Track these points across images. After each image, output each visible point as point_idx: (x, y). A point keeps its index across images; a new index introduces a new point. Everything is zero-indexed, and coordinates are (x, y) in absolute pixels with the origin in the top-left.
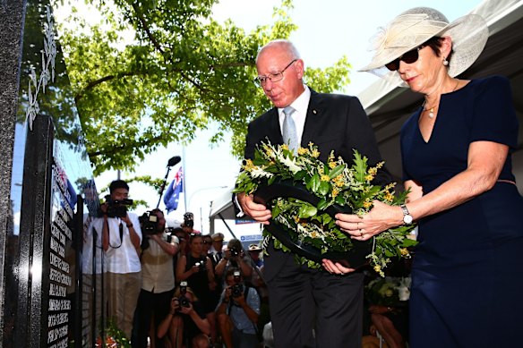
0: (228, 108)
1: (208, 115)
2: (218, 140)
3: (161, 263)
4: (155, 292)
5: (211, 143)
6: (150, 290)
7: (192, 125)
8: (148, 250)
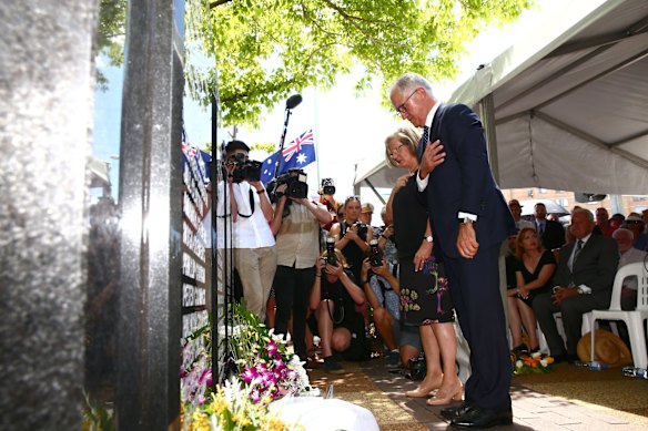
0: (378, 43)
1: (354, 52)
2: (365, 87)
3: (305, 232)
4: (297, 267)
5: (355, 91)
6: (291, 265)
7: (331, 68)
8: (289, 217)
